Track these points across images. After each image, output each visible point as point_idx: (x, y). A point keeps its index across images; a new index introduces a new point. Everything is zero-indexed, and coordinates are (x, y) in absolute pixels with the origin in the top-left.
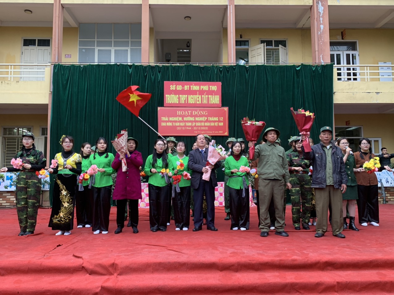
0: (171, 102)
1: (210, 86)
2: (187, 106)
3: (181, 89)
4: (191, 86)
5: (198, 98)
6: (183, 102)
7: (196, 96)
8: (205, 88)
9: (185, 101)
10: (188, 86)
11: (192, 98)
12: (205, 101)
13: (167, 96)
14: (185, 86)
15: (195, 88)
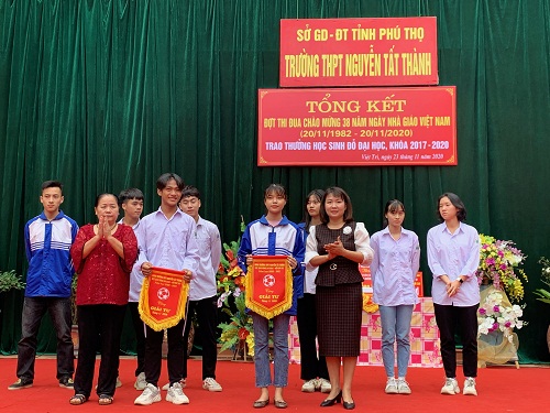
0: (298, 76)
2: (341, 85)
3: (326, 39)
4: (354, 30)
5: (373, 60)
6: (333, 74)
7: (366, 58)
8: (392, 34)
9: (337, 70)
10: (346, 30)
11: (356, 63)
12: (391, 70)
13: (287, 57)
14: (338, 30)
15: (367, 34)
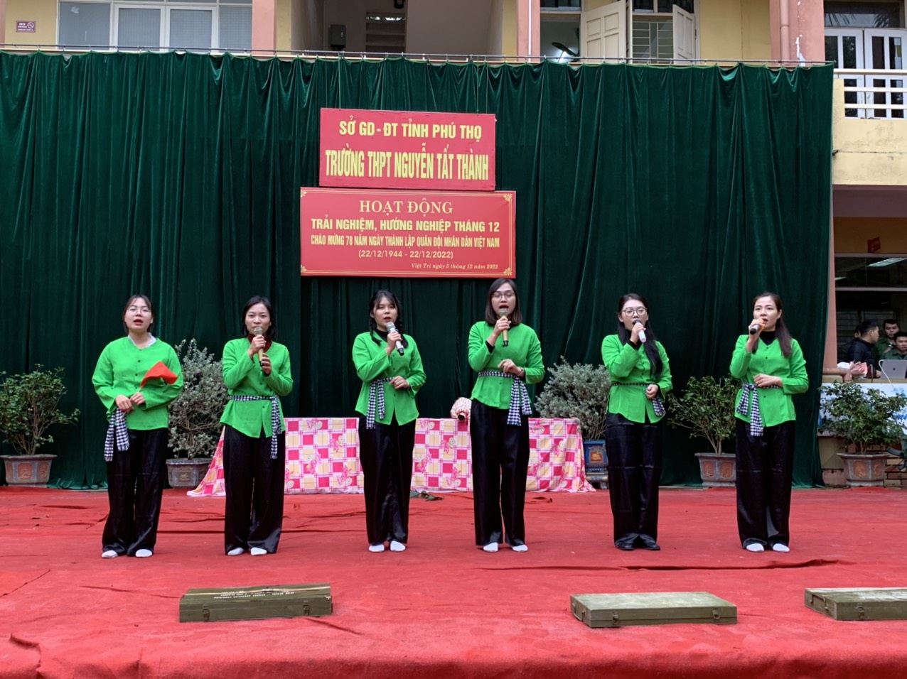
0: (340, 174)
1: (463, 127)
2: (390, 185)
3: (373, 133)
4: (404, 125)
5: (425, 160)
6: (380, 174)
7: (418, 157)
8: (447, 131)
9: (385, 169)
10: (395, 125)
11: (406, 162)
12: (445, 172)
13: (328, 153)
14: (386, 124)
15: (417, 130)
